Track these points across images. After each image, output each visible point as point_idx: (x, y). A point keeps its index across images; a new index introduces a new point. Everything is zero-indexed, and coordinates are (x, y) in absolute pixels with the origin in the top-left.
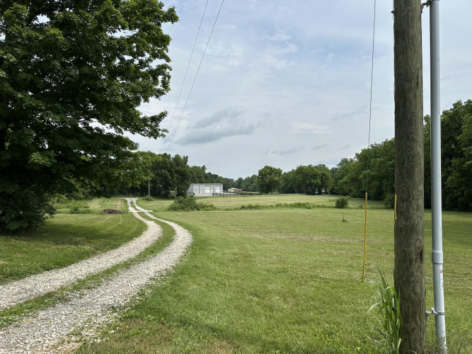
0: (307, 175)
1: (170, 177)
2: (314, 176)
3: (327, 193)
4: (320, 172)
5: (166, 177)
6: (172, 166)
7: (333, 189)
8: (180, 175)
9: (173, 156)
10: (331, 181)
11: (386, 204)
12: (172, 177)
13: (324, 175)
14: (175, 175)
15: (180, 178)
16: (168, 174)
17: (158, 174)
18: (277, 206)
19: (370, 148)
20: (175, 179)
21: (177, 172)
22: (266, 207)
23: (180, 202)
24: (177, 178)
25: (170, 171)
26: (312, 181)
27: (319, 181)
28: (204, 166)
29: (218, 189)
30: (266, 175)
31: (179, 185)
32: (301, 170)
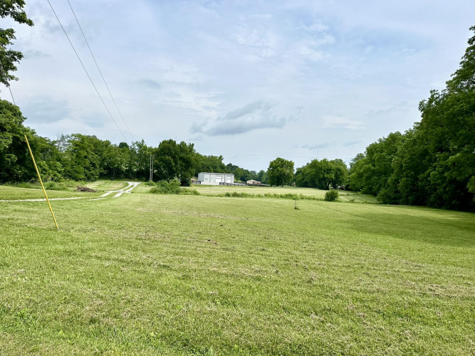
0: (321, 169)
1: (174, 164)
2: (329, 171)
3: (343, 189)
4: (334, 167)
5: (170, 164)
6: (176, 153)
7: (348, 185)
8: (184, 161)
9: (178, 143)
10: (346, 177)
11: (379, 200)
12: (176, 164)
13: (339, 170)
14: (179, 162)
15: (184, 164)
16: (172, 160)
17: (161, 160)
18: (266, 195)
19: (378, 142)
20: (178, 166)
21: (181, 158)
22: (252, 196)
23: (163, 186)
24: (181, 165)
25: (174, 157)
26: (326, 176)
27: (333, 176)
28: (221, 156)
29: (230, 179)
30: (276, 167)
31: (183, 172)
32: (314, 164)
